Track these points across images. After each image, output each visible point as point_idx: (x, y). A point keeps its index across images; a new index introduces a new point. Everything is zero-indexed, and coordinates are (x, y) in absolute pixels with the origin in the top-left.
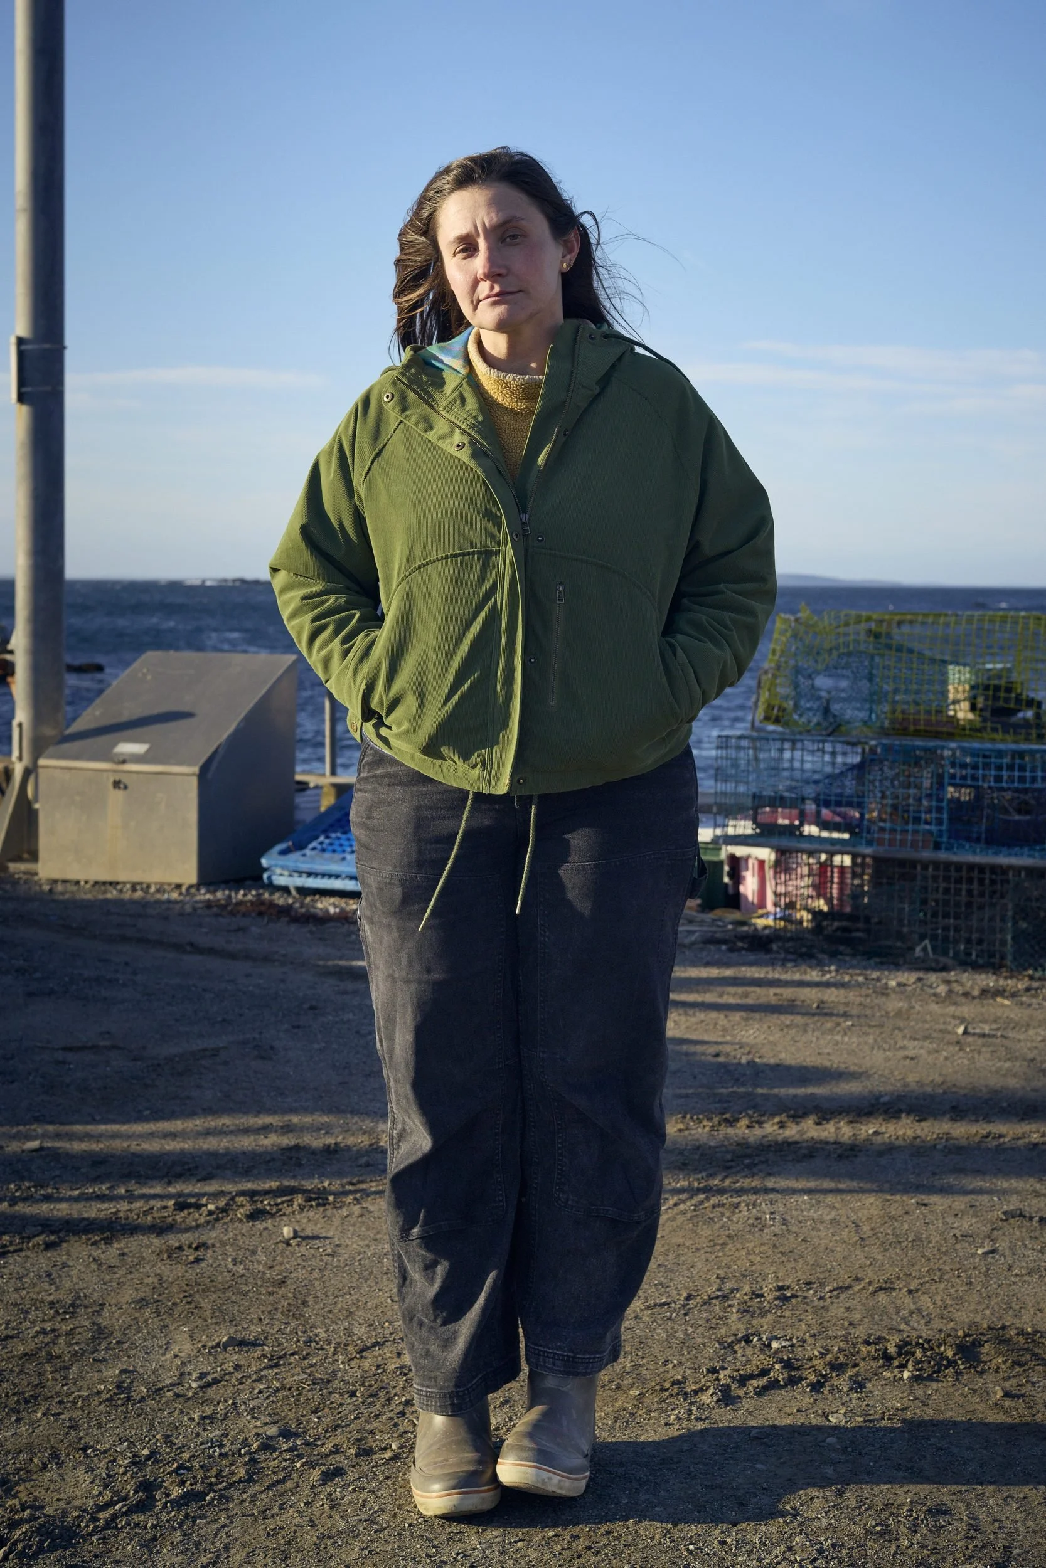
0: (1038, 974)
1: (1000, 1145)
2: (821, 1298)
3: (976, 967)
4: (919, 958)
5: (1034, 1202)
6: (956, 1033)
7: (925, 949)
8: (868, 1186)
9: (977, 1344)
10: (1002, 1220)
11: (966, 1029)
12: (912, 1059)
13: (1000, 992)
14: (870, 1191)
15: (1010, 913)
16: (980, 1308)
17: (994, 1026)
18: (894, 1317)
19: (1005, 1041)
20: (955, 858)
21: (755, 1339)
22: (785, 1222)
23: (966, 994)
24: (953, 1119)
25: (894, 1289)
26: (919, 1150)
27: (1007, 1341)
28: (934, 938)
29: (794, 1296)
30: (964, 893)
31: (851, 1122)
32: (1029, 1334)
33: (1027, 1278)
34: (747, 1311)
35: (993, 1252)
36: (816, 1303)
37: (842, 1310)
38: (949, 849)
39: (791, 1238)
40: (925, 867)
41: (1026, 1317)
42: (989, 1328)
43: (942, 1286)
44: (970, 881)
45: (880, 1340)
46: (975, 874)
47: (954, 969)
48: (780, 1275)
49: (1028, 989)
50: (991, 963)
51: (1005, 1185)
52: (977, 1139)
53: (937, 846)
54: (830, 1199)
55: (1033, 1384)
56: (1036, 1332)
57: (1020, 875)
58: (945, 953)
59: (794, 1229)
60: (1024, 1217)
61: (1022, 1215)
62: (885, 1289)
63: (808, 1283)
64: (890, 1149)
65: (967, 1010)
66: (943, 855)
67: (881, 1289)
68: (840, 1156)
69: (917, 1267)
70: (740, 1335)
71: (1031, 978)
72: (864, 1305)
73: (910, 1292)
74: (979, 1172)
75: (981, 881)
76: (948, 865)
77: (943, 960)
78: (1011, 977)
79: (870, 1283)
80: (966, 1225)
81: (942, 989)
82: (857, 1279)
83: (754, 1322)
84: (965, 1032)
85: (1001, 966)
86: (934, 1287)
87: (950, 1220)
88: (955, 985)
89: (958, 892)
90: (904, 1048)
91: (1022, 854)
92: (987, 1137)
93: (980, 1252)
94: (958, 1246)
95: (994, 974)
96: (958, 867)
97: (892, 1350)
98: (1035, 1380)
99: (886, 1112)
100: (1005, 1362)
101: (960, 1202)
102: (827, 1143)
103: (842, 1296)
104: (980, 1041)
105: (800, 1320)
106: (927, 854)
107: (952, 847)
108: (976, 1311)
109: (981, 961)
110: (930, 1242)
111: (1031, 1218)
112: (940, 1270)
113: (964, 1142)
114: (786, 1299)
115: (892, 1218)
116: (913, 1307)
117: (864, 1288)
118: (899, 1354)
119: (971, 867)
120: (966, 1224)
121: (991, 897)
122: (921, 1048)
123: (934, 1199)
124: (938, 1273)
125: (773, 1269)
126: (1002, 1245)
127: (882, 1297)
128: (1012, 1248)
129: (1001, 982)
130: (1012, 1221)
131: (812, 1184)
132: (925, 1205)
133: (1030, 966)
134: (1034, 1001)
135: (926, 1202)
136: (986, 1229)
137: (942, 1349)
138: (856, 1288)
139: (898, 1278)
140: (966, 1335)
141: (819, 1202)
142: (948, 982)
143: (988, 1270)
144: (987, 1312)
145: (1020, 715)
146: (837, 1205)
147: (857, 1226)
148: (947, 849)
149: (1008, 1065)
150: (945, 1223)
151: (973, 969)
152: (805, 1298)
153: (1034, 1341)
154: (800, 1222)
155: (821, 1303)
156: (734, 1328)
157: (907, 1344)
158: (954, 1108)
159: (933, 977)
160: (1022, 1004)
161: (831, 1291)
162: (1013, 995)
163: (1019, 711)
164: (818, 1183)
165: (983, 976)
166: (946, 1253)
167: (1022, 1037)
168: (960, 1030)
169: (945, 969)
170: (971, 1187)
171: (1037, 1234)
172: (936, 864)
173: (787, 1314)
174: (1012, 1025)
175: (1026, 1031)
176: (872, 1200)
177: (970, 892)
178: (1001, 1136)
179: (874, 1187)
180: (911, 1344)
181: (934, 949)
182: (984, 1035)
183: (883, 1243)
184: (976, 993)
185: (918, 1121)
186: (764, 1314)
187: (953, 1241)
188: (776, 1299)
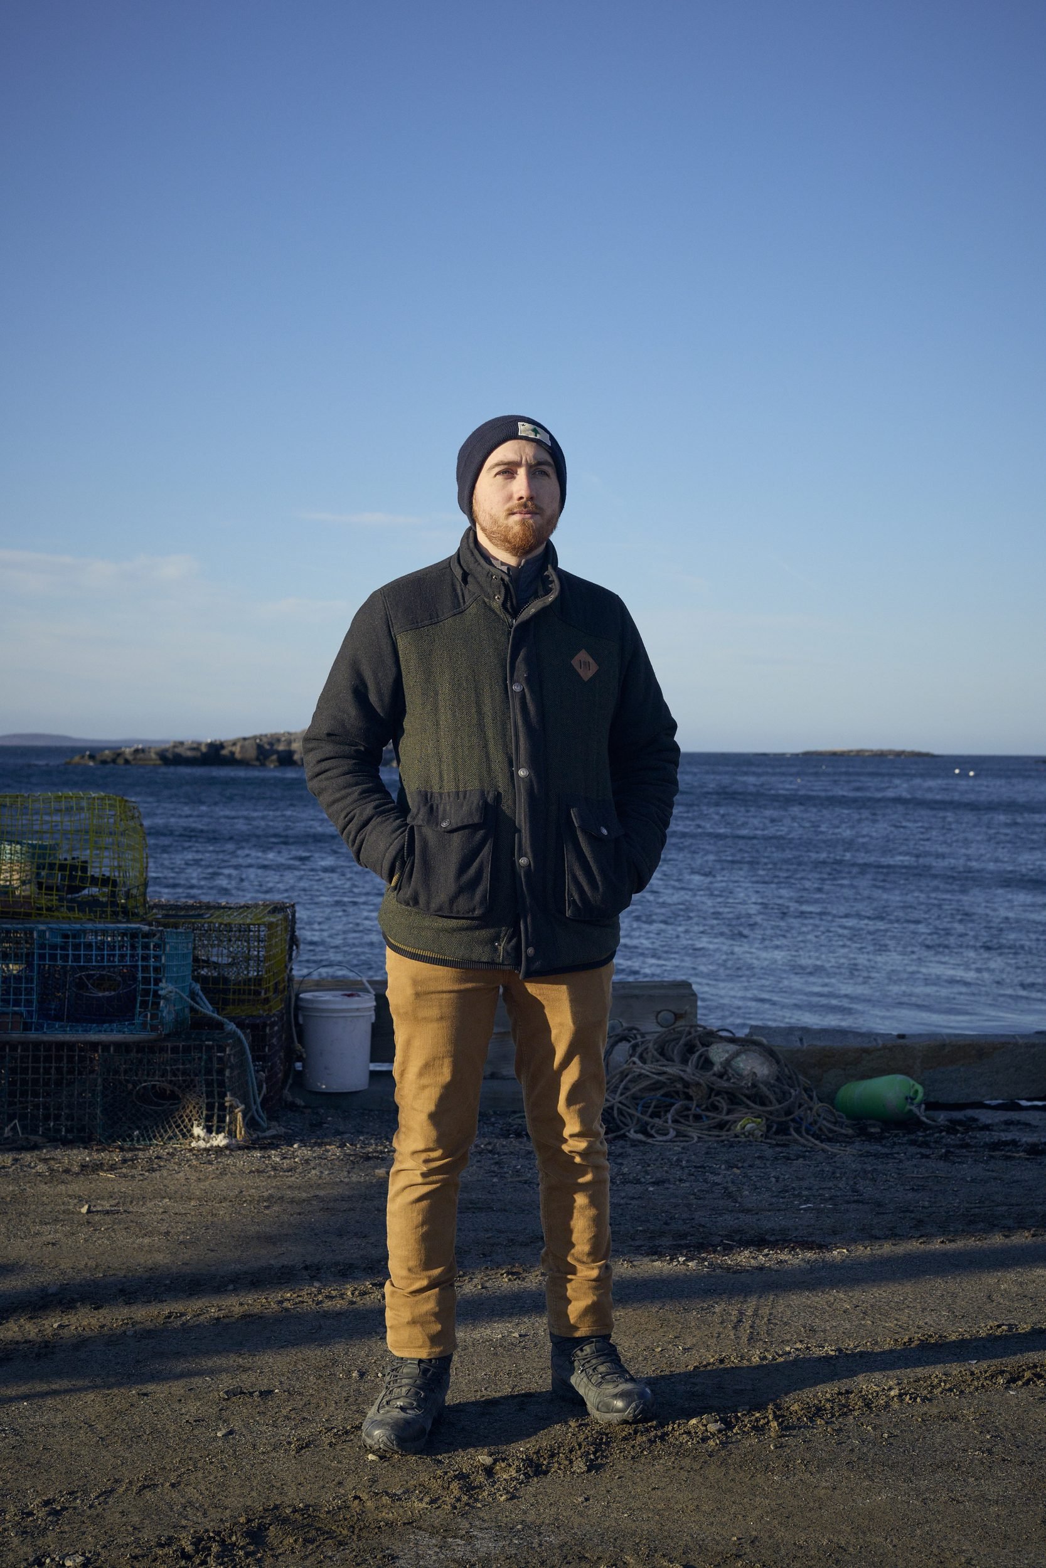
0: (127, 1145)
1: (183, 1324)
2: (91, 1507)
3: (67, 1143)
4: (8, 1138)
5: (244, 1377)
6: (80, 1213)
7: (14, 1128)
8: (80, 1383)
9: (263, 1528)
10: (224, 1399)
11: (89, 1207)
12: (53, 1244)
13: (98, 1167)
14: (85, 1389)
15: (99, 1088)
16: (246, 1491)
17: (113, 1202)
18: (171, 1514)
19: (131, 1217)
20: (45, 1038)
21: (48, 1561)
22: (16, 1432)
23: (67, 1171)
24: (128, 1303)
25: (155, 1485)
26: (112, 1340)
27: (285, 1521)
28: (22, 1118)
29: (64, 1509)
30: (53, 1071)
31: (31, 1318)
32: (302, 1510)
33: (274, 1454)
34: (26, 1532)
35: (231, 1432)
36: (89, 1512)
37: (118, 1515)
38: (39, 1028)
39: (31, 1447)
40: (13, 1048)
41: (291, 1492)
42: (265, 1510)
43: (200, 1474)
44: (59, 1059)
45: (170, 1541)
46: (65, 1053)
47: (45, 1147)
48: (39, 1488)
49: (124, 1161)
50: (82, 1138)
51: (210, 1364)
52: (161, 1320)
53: (27, 1027)
54: (49, 1402)
55: (330, 1558)
56: (307, 1506)
57: (109, 1051)
58: (35, 1132)
59: (29, 1438)
60: (244, 1393)
61: (242, 1393)
62: (148, 1486)
63: (70, 1493)
64: (81, 1343)
65: (78, 1187)
66: (33, 1036)
67: (145, 1487)
68: (38, 1355)
69: (168, 1460)
70: (31, 1559)
71: (122, 1149)
72: (134, 1506)
73: (173, 1485)
74: (179, 1355)
75: (70, 1059)
76: (37, 1045)
77: (33, 1138)
78: (103, 1150)
79: (130, 1483)
80: (193, 1410)
81: (41, 1167)
82: (116, 1481)
83: (39, 1543)
84: (89, 1211)
85: (90, 1139)
86: (192, 1477)
87: (176, 1406)
88: (52, 1162)
89: (47, 1071)
90: (38, 1234)
91: (112, 1031)
92: (169, 1317)
93: (219, 1434)
94: (196, 1432)
95: (85, 1148)
96: (48, 1046)
97: (189, 1549)
98: (330, 1554)
99: (60, 1302)
100: (296, 1541)
101: (177, 1388)
102: (17, 1343)
103: (111, 1500)
104: (108, 1218)
105: (84, 1533)
106: (16, 1036)
107: (42, 1027)
108: (242, 1495)
109: (70, 1137)
110: (168, 1432)
111: (251, 1394)
112: (191, 1459)
113: (149, 1325)
114: (56, 1513)
115: (120, 1413)
116: (183, 1501)
117: (127, 1490)
118: (197, 1551)
119: (60, 1045)
120: (193, 1408)
121: (80, 1073)
122: (56, 1232)
123: (150, 1387)
124: (190, 1462)
125: (28, 1484)
126: (236, 1425)
127: (148, 1494)
128: (247, 1425)
129: (95, 1156)
130: (234, 1399)
131: (24, 1389)
132: (146, 1395)
133: (119, 1137)
134: (134, 1171)
135: (144, 1391)
136: (214, 1410)
137: (234, 1538)
138: (121, 1490)
139: (155, 1473)
140: (249, 1521)
141: (40, 1407)
142: (45, 1161)
143: (235, 1451)
144: (254, 1494)
145: (86, 892)
146: (59, 1407)
147: (90, 1426)
148: (36, 1030)
149: (147, 1240)
150: (173, 1411)
151: (64, 1144)
152: (75, 1508)
153: (309, 1516)
154: (31, 1429)
155: (93, 1512)
156: (21, 1552)
157: (200, 1539)
158: (122, 1291)
159: (27, 1157)
160: (125, 1176)
161: (97, 1498)
162: (112, 1168)
163: (84, 888)
164: (29, 1386)
165: (75, 1151)
166: (187, 1441)
167: (144, 1210)
168: (84, 1210)
169: (35, 1147)
170: (179, 1369)
171: (262, 1409)
172: (25, 1045)
173: (67, 1528)
174: (129, 1199)
175: (144, 1204)
176: (92, 1396)
177: (59, 1070)
178: (182, 1315)
179: (87, 1383)
180: (203, 1539)
181: (24, 1128)
182: (107, 1212)
183: (123, 1440)
184: (76, 1169)
185: (95, 1309)
186: (43, 1532)
187: (188, 1428)
188: (49, 1514)
